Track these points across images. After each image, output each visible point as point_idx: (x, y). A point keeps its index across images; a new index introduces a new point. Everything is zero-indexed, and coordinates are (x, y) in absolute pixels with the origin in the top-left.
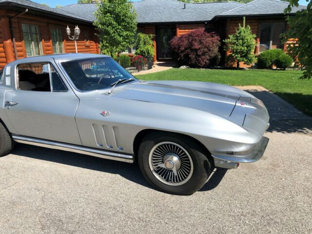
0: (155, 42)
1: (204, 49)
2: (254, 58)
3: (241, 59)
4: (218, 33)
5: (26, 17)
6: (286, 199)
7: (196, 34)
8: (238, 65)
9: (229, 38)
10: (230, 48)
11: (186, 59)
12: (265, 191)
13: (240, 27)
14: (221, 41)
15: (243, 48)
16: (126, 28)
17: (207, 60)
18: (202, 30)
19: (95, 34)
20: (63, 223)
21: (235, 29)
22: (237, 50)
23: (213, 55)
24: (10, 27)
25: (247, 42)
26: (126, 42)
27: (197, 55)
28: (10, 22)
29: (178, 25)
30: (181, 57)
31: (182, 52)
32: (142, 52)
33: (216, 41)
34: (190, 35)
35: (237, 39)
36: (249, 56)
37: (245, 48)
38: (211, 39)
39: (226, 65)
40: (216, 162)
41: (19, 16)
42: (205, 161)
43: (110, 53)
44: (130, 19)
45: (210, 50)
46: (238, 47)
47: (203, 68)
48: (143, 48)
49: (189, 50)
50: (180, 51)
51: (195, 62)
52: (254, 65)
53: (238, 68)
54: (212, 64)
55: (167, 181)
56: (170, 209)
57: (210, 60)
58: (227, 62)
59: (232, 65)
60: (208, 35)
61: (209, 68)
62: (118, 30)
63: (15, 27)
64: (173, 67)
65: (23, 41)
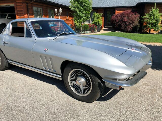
0: (103, 17)
1: (130, 22)
2: (160, 27)
3: (152, 28)
4: (139, 12)
5: (35, 3)
6: (153, 114)
7: (126, 13)
8: (150, 31)
9: (145, 15)
10: (145, 21)
11: (119, 27)
12: (141, 106)
13: (152, 9)
14: (140, 17)
15: (153, 21)
16: (86, 10)
17: (131, 28)
18: (130, 11)
19: (70, 12)
20: (12, 110)
21: (149, 10)
22: (149, 22)
23: (135, 25)
24: (27, 8)
25: (156, 18)
26: (86, 17)
27: (125, 25)
28: (27, 5)
29: (116, 8)
30: (117, 26)
31: (117, 23)
32: (95, 23)
33: (137, 17)
34: (122, 14)
35: (150, 16)
36: (157, 26)
37: (155, 21)
38: (135, 16)
39: (143, 31)
40: (106, 84)
41: (31, 2)
42: (99, 83)
43: (78, 23)
44: (89, 4)
45: (133, 22)
46: (150, 20)
47: (129, 32)
48: (96, 21)
49: (121, 22)
50: (116, 23)
51: (124, 29)
52: (160, 31)
53: (150, 33)
54: (134, 30)
55: (78, 92)
56: (74, 109)
57: (133, 28)
58: (144, 30)
59: (146, 31)
60: (133, 13)
61: (132, 33)
62: (82, 10)
63: (30, 8)
64: (112, 31)
65: (34, 15)
